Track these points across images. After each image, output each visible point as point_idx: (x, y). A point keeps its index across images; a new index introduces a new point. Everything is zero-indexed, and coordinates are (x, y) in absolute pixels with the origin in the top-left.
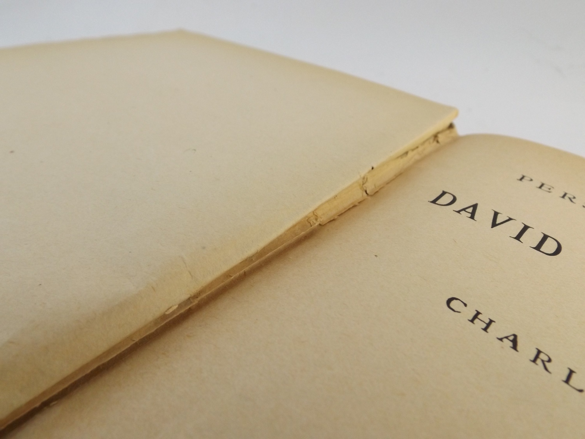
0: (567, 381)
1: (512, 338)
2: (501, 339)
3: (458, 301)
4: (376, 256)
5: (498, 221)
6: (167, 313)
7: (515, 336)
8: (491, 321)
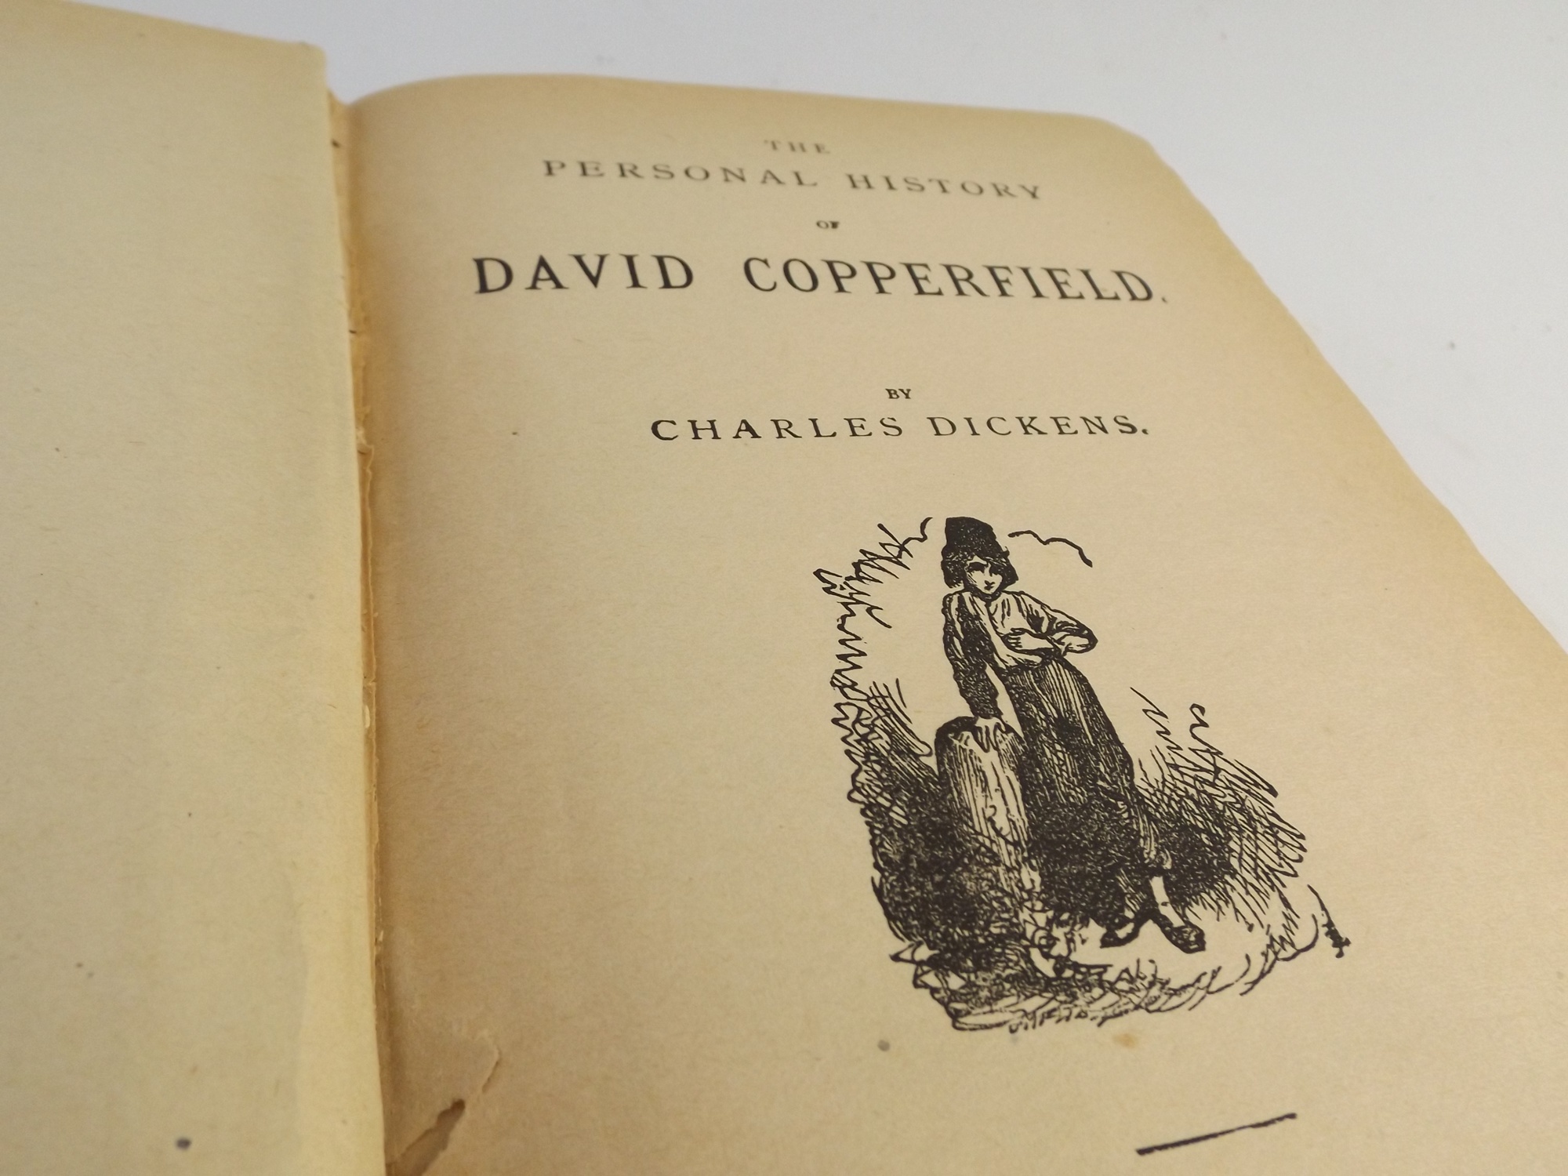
0: (818, 435)
1: (744, 427)
2: (737, 437)
3: (662, 423)
4: (514, 434)
5: (594, 272)
6: (368, 725)
7: (744, 421)
8: (712, 422)
